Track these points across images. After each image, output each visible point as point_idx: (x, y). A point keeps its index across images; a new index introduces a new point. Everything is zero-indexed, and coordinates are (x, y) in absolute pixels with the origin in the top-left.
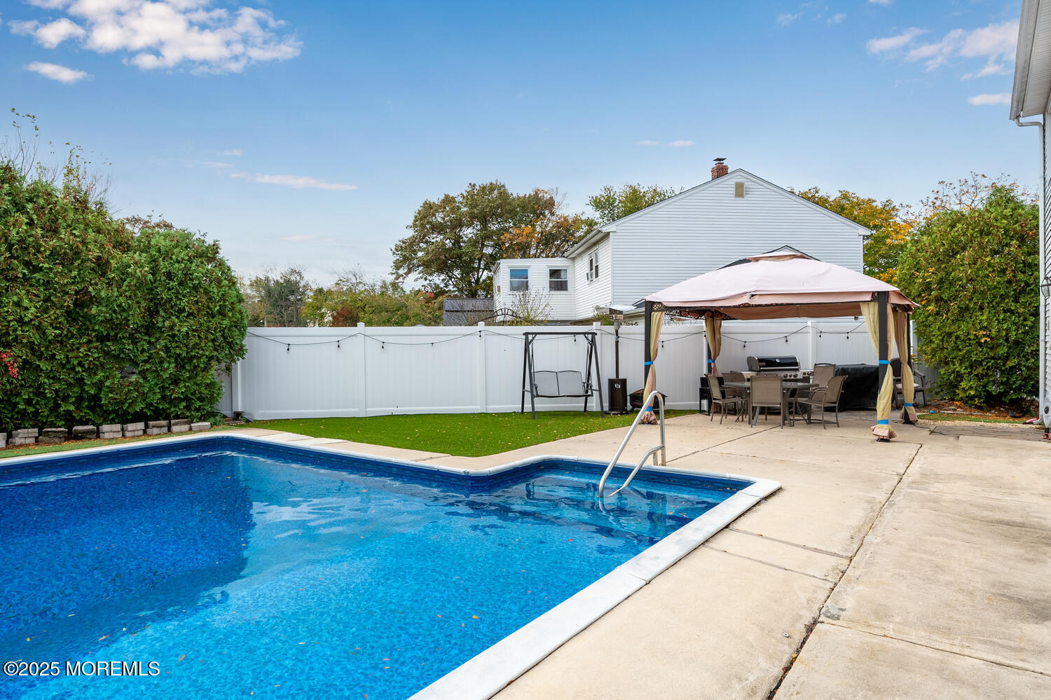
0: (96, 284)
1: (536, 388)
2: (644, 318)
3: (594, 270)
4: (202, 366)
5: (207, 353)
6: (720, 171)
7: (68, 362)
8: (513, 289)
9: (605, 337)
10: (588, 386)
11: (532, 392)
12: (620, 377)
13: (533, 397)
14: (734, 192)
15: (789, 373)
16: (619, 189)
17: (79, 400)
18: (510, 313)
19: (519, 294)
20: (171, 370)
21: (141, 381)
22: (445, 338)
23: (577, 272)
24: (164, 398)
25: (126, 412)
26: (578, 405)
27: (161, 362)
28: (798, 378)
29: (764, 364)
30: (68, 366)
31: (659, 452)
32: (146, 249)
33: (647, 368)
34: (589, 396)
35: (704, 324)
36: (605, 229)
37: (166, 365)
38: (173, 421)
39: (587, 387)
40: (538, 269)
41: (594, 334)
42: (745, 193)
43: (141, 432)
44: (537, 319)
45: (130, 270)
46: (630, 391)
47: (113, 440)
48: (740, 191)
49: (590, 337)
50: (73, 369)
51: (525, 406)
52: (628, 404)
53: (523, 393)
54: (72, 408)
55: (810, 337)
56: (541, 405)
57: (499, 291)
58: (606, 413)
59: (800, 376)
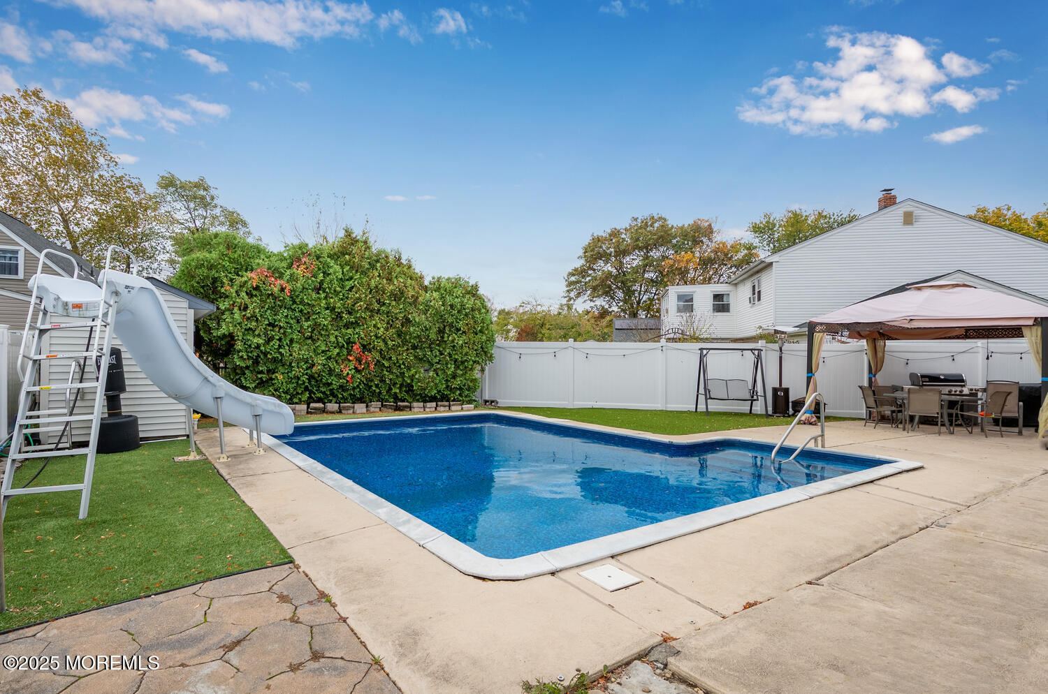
0: (412, 313)
1: (709, 392)
2: (807, 337)
3: (757, 295)
4: (470, 367)
5: (473, 359)
6: (888, 201)
7: (398, 362)
8: (679, 310)
9: (770, 353)
10: (753, 391)
11: (706, 395)
12: (783, 386)
13: (706, 399)
14: (902, 221)
15: (954, 389)
16: (779, 214)
17: (401, 385)
18: (680, 332)
19: (686, 315)
20: (453, 369)
21: (435, 375)
22: (633, 352)
23: (740, 297)
24: (447, 387)
25: (427, 396)
26: (745, 407)
27: (447, 364)
28: (964, 393)
29: (927, 379)
30: (397, 365)
31: (820, 439)
32: (438, 289)
33: (809, 379)
34: (755, 400)
35: (865, 343)
36: (768, 260)
37: (449, 366)
38: (451, 403)
39: (753, 393)
40: (703, 295)
41: (760, 350)
42: (914, 220)
43: (434, 409)
44: (702, 337)
45: (432, 304)
46: (792, 398)
47: (419, 412)
48: (909, 219)
49: (756, 352)
50: (400, 366)
51: (698, 406)
52: (791, 409)
53: (698, 396)
54: (398, 391)
55: (981, 357)
56: (714, 406)
57: (667, 312)
58: (770, 415)
59: (966, 391)
